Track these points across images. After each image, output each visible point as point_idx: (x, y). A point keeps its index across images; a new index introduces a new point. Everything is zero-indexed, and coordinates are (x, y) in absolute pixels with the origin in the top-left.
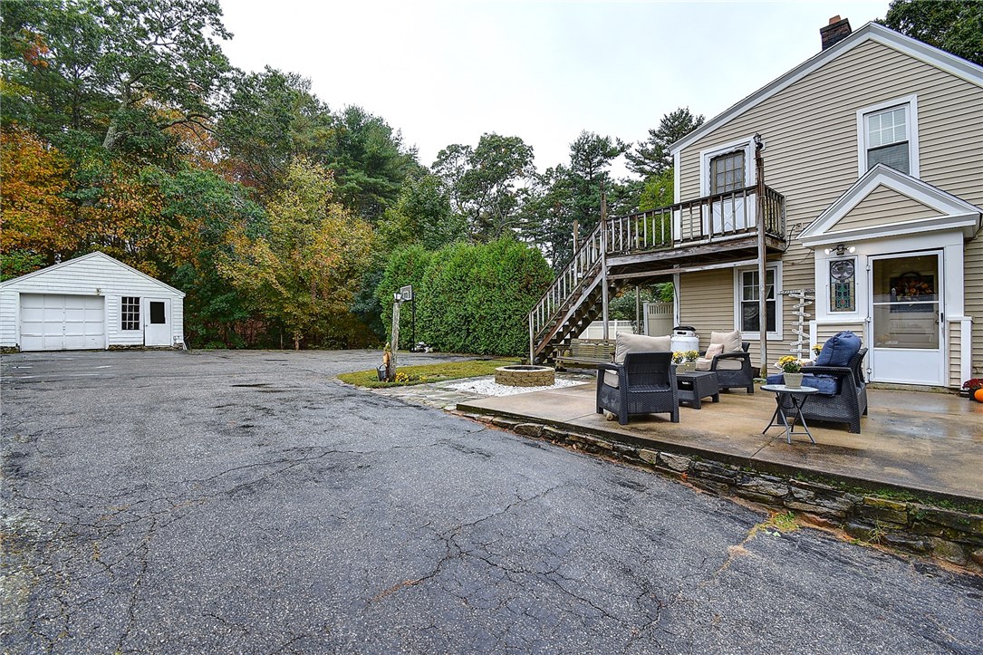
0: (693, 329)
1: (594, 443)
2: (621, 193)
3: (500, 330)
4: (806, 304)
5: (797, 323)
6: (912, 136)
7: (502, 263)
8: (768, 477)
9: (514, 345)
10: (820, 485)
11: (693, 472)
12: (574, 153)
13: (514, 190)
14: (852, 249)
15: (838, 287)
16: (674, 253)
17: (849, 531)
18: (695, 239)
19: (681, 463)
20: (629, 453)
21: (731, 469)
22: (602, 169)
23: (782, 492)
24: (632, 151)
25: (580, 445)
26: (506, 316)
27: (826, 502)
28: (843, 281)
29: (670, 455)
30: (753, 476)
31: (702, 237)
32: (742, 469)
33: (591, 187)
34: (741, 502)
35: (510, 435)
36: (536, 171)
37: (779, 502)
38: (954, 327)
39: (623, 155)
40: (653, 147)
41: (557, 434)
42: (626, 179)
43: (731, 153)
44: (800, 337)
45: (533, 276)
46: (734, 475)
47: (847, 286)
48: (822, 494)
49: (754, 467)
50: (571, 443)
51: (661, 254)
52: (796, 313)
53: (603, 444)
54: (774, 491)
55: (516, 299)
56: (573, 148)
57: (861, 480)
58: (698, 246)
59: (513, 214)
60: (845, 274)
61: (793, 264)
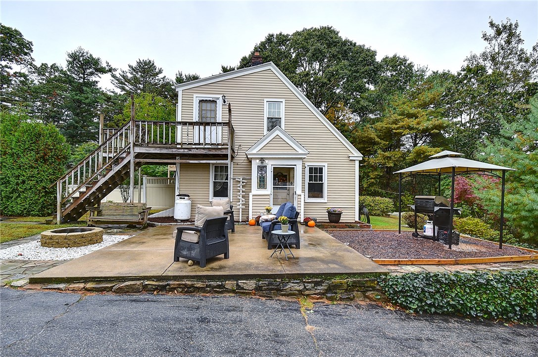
0: (188, 196)
1: (192, 286)
2: (108, 99)
3: (10, 193)
4: (243, 184)
5: (239, 193)
6: (283, 116)
7: (16, 134)
8: (295, 281)
9: (27, 206)
10: (315, 279)
11: (258, 289)
12: (70, 60)
13: (12, 72)
14: (267, 161)
15: (260, 178)
16: (182, 150)
17: (328, 298)
18: (195, 144)
19: (251, 284)
20: (219, 286)
21: (277, 282)
22: (93, 78)
23: (301, 288)
24: (117, 74)
25: (180, 290)
26: (19, 182)
27: (319, 288)
28: (262, 175)
29: (244, 281)
30: (288, 283)
31: (199, 144)
32: (282, 280)
33: (85, 88)
34: (283, 298)
35: (110, 296)
36: (33, 63)
37: (301, 293)
38: (299, 197)
39: (110, 74)
40: (131, 76)
41: (158, 286)
42: (112, 90)
43: (210, 101)
44: (241, 200)
45: (51, 149)
46: (279, 285)
47: (264, 178)
48: (317, 284)
49: (287, 278)
50: (172, 290)
51: (174, 150)
52: (239, 188)
53: (199, 284)
54: (298, 288)
55: (32, 167)
56: (71, 56)
57: (329, 273)
58: (197, 149)
59: (4, 91)
60: (263, 172)
61: (237, 164)
